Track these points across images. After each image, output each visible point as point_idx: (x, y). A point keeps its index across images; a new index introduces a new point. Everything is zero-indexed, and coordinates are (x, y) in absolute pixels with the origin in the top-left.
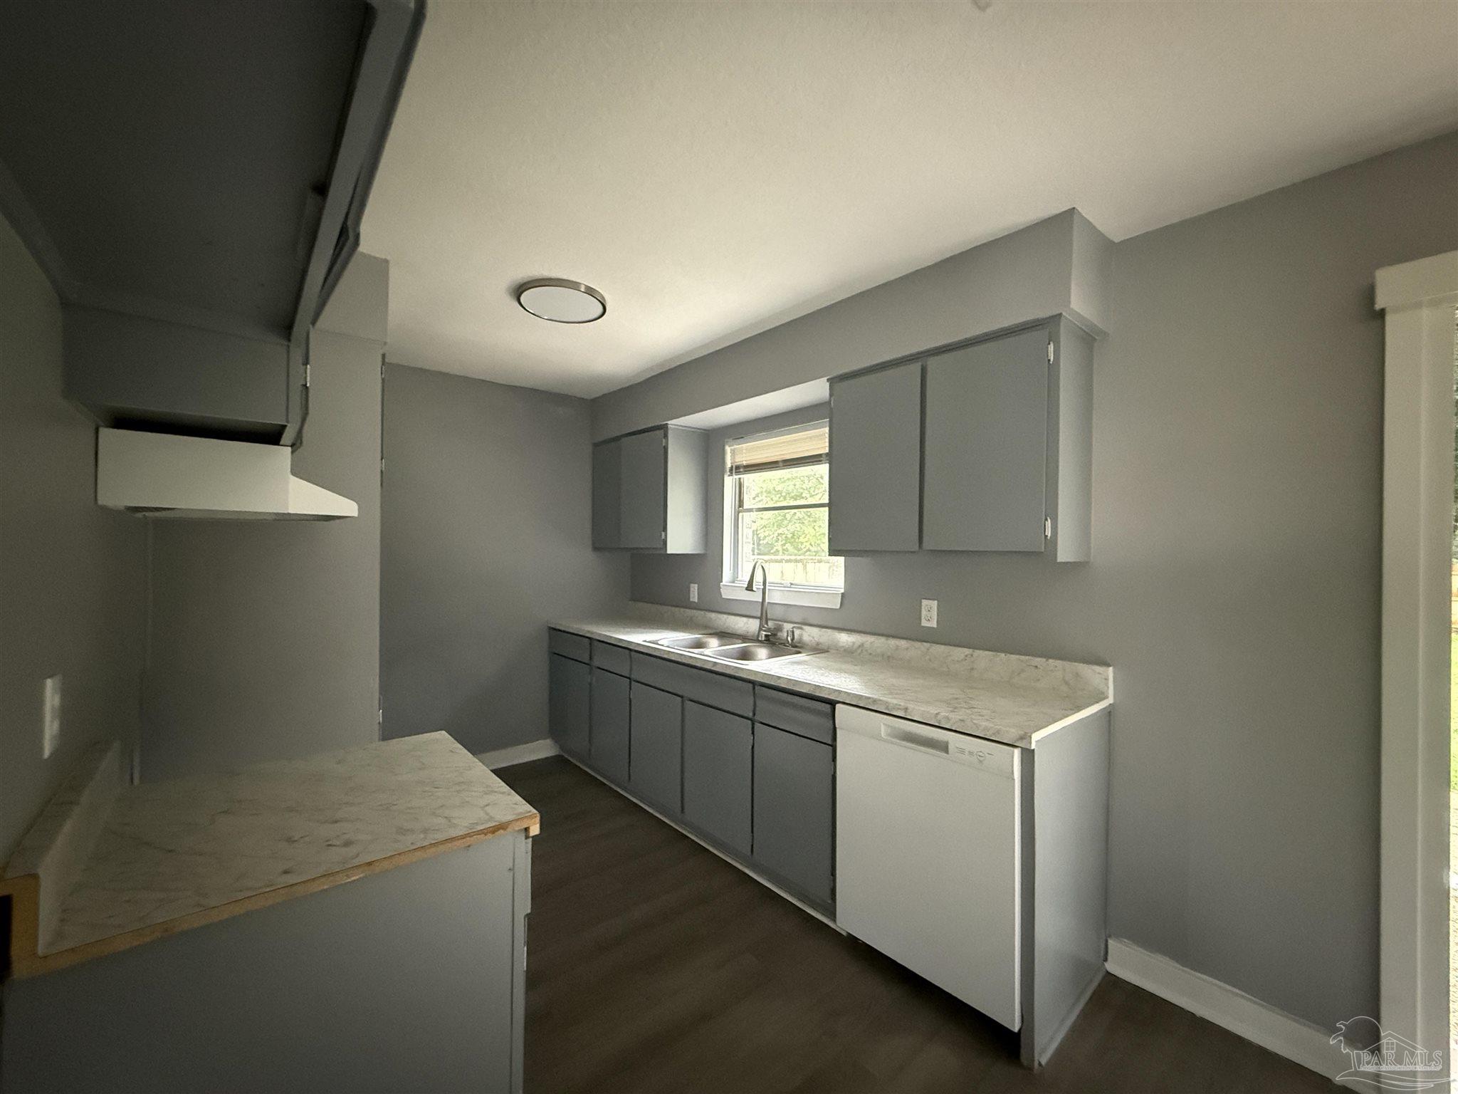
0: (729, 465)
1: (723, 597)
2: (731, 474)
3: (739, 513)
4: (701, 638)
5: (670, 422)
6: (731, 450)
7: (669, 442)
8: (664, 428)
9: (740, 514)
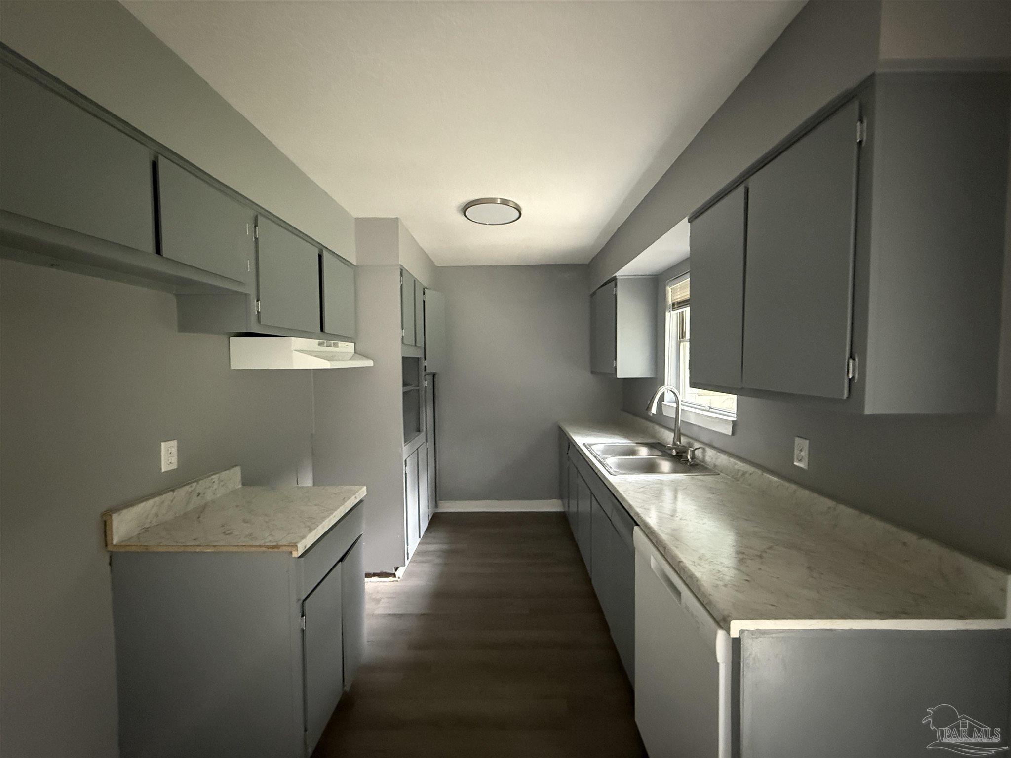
0: (670, 301)
1: (665, 414)
2: (674, 309)
3: (680, 342)
4: (633, 446)
5: (617, 274)
6: (672, 289)
7: (618, 291)
8: (614, 279)
9: (682, 344)
